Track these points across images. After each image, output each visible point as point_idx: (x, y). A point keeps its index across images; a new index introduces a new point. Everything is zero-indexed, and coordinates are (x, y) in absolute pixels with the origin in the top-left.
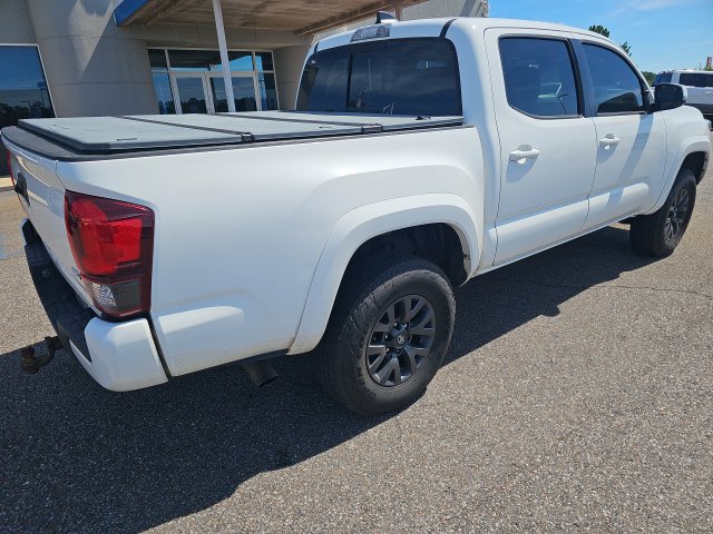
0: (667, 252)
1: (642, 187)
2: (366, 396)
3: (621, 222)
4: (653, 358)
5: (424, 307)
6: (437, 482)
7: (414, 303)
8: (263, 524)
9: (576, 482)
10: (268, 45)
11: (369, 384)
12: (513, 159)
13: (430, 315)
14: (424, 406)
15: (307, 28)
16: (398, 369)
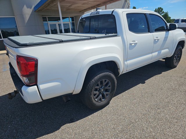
0: (175, 67)
1: (167, 50)
2: (93, 105)
3: (162, 59)
4: (169, 94)
5: (108, 82)
6: (111, 126)
7: (105, 81)
8: (66, 136)
9: (146, 126)
10: (73, 15)
11: (94, 102)
12: (131, 44)
13: (110, 84)
14: (109, 107)
15: (83, 10)
16: (102, 98)
